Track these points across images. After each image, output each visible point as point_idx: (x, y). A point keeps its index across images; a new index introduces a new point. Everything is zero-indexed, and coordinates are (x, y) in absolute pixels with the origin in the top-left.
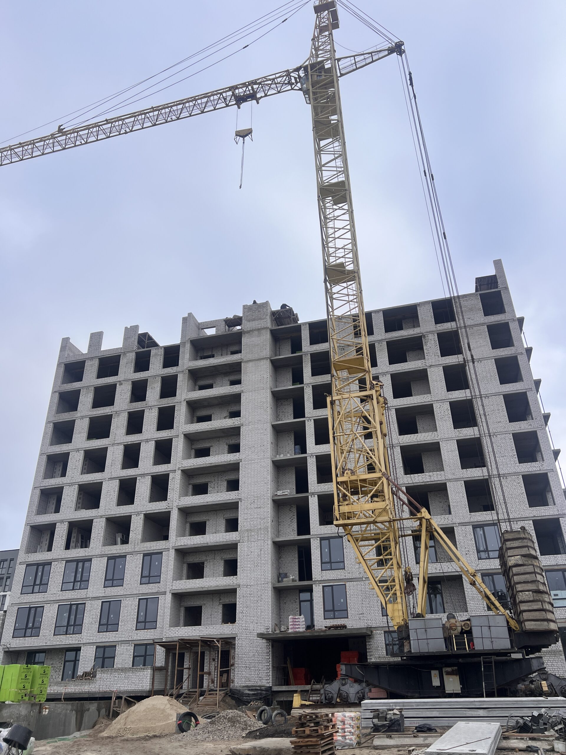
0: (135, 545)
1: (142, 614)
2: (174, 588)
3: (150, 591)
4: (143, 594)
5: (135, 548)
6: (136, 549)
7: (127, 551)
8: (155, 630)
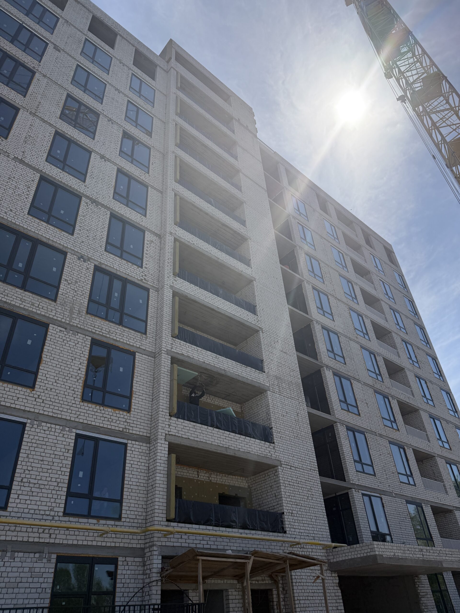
0: (71, 312)
1: (81, 474)
2: (173, 432)
3: (106, 425)
4: (87, 427)
5: (71, 318)
6: (75, 322)
7: (51, 315)
8: (117, 523)
